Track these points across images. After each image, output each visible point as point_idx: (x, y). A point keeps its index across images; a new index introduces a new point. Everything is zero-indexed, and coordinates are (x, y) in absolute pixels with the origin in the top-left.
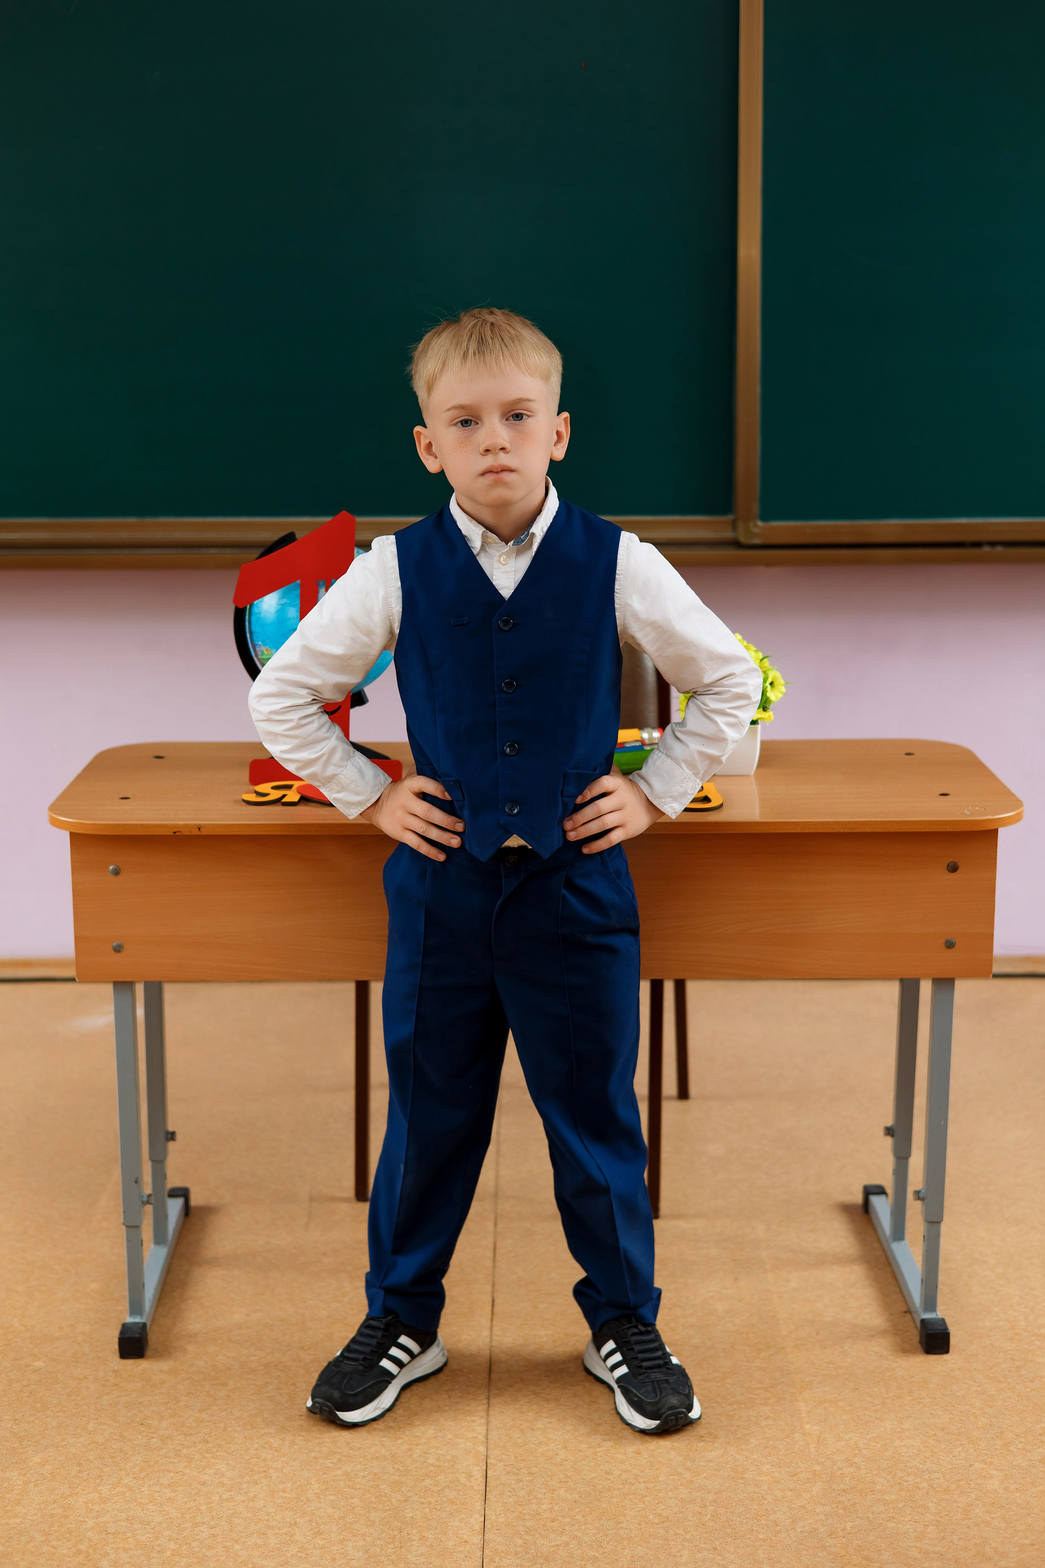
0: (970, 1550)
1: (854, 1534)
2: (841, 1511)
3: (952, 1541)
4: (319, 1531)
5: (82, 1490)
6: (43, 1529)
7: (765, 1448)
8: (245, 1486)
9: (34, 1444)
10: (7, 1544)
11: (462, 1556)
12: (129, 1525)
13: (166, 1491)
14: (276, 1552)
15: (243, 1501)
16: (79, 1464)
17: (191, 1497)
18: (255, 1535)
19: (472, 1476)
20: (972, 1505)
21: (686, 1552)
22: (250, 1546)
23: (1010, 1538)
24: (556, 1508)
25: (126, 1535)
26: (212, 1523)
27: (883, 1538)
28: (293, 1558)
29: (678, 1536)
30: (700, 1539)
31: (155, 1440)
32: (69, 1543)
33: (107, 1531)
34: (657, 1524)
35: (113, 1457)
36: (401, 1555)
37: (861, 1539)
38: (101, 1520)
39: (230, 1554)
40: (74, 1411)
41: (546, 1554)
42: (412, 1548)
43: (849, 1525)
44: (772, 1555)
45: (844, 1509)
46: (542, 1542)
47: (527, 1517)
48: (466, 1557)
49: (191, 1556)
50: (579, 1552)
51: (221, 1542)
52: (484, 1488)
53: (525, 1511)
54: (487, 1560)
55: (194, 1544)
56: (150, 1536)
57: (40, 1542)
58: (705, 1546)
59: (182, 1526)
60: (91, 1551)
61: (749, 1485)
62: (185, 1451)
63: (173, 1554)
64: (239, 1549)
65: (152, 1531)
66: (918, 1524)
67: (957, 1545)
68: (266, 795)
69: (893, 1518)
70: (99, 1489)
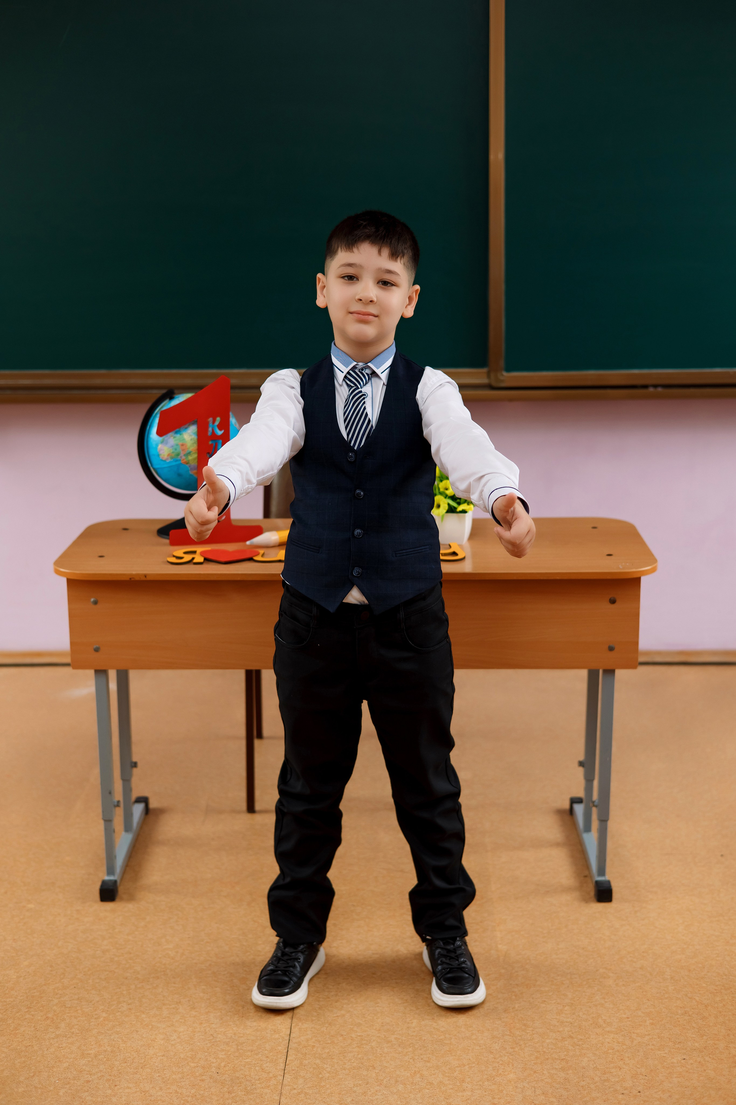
0: (589, 1020)
1: (520, 1010)
2: (514, 997)
3: (579, 1015)
5: (52, 981)
6: (27, 1004)
10: (4, 1013)
12: (79, 1002)
13: (103, 982)
14: (167, 1019)
15: (149, 989)
16: (51, 966)
17: (118, 986)
20: (594, 994)
23: (614, 1014)
25: (77, 1008)
26: (130, 1001)
32: (42, 1013)
33: (65, 1006)
34: (400, 1004)
35: (72, 962)
38: (62, 999)
40: (51, 934)
43: (517, 1006)
50: (351, 1020)
51: (134, 1013)
53: (320, 996)
55: (117, 1014)
56: (91, 1009)
57: (24, 1012)
59: (111, 1003)
60: (55, 1018)
63: (104, 1020)
66: (559, 1005)
67: (582, 1017)
68: (181, 558)
69: (545, 1001)
70: (62, 981)
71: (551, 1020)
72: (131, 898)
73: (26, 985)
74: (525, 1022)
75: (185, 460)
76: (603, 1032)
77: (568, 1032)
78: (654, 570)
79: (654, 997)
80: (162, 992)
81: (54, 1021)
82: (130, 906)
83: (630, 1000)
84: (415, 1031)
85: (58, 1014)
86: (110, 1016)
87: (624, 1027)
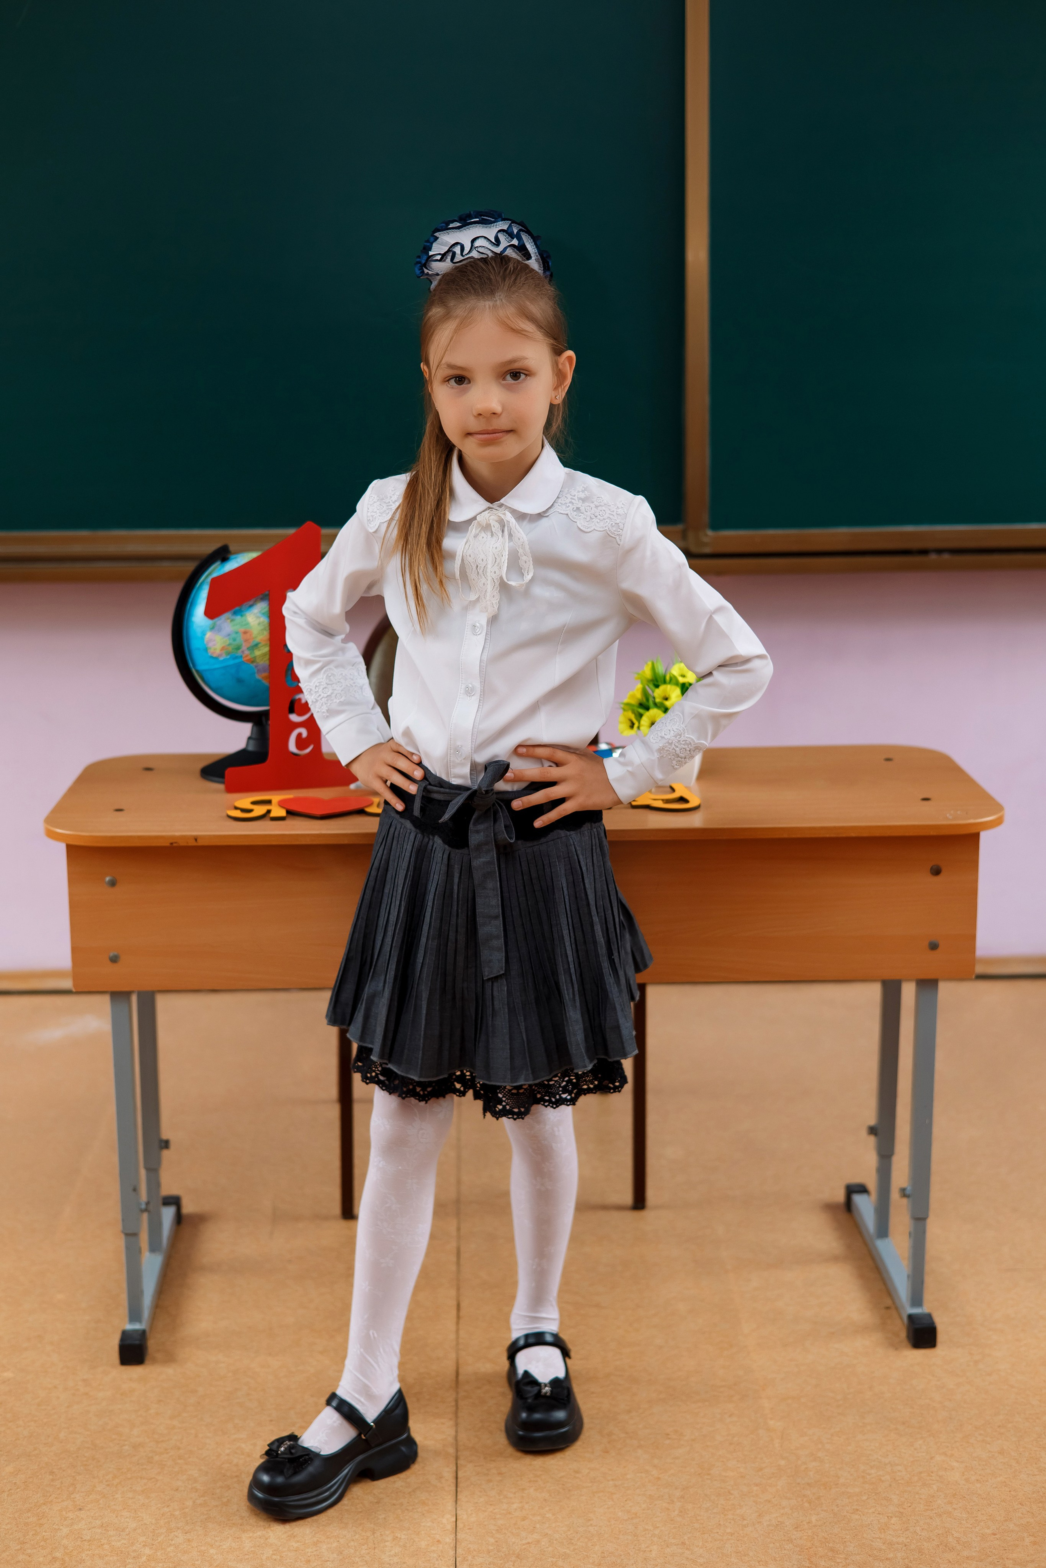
0: (934, 1540)
1: (820, 1526)
2: (806, 1505)
3: (915, 1532)
4: (292, 1534)
5: (56, 1498)
6: (18, 1537)
7: (731, 1444)
8: (218, 1491)
9: (6, 1454)
11: (435, 1555)
12: (104, 1532)
13: (140, 1497)
14: (251, 1555)
15: (217, 1506)
16: (52, 1473)
17: (164, 1503)
18: (230, 1539)
19: (441, 1478)
20: (934, 1496)
21: (655, 1547)
22: (225, 1550)
23: (971, 1528)
24: (526, 1506)
25: (101, 1542)
26: (187, 1528)
27: (848, 1530)
28: (268, 1561)
29: (647, 1532)
30: (669, 1534)
31: (126, 1447)
32: (44, 1551)
33: (82, 1538)
34: (626, 1520)
35: (86, 1465)
36: (375, 1555)
37: (826, 1532)
38: (76, 1527)
39: (205, 1558)
40: (45, 1420)
41: (517, 1551)
42: (385, 1548)
43: (814, 1518)
44: (740, 1549)
45: (810, 1503)
46: (513, 1540)
47: (498, 1516)
48: (440, 1556)
49: (167, 1561)
51: (196, 1547)
52: (454, 1488)
53: (495, 1511)
54: (460, 1559)
55: (169, 1549)
56: (123, 1541)
57: (15, 1550)
58: (673, 1541)
59: (157, 1532)
60: (67, 1559)
61: (716, 1480)
62: (157, 1458)
63: (148, 1559)
64: (214, 1553)
65: (127, 1537)
66: (881, 1516)
67: (920, 1535)
68: (250, 811)
69: (857, 1510)
70: (72, 1496)
71: (872, 1541)
72: (170, 1358)
73: (13, 1505)
74: (831, 1545)
75: (252, 656)
76: (959, 1557)
77: (903, 1559)
78: (999, 822)
79: (1030, 1499)
80: (238, 1510)
81: (66, 1564)
82: (169, 1371)
83: (993, 1506)
84: (657, 1566)
85: (70, 1552)
86: (159, 1554)
87: (991, 1550)
